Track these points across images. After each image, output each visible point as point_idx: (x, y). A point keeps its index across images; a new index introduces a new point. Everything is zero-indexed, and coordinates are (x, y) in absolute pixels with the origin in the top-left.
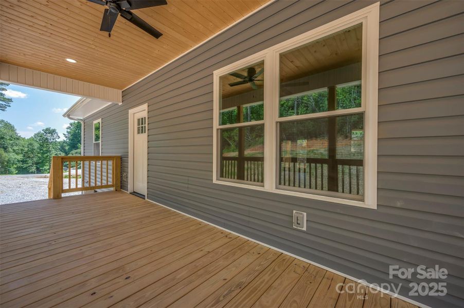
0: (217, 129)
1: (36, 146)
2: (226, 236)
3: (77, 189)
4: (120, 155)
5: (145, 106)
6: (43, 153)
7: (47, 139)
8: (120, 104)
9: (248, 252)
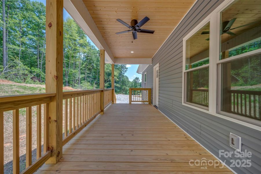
0: (185, 73)
1: (134, 84)
2: (186, 138)
3: (140, 101)
4: (151, 88)
5: (158, 65)
6: (135, 87)
7: (136, 82)
8: (151, 64)
9: (193, 150)
